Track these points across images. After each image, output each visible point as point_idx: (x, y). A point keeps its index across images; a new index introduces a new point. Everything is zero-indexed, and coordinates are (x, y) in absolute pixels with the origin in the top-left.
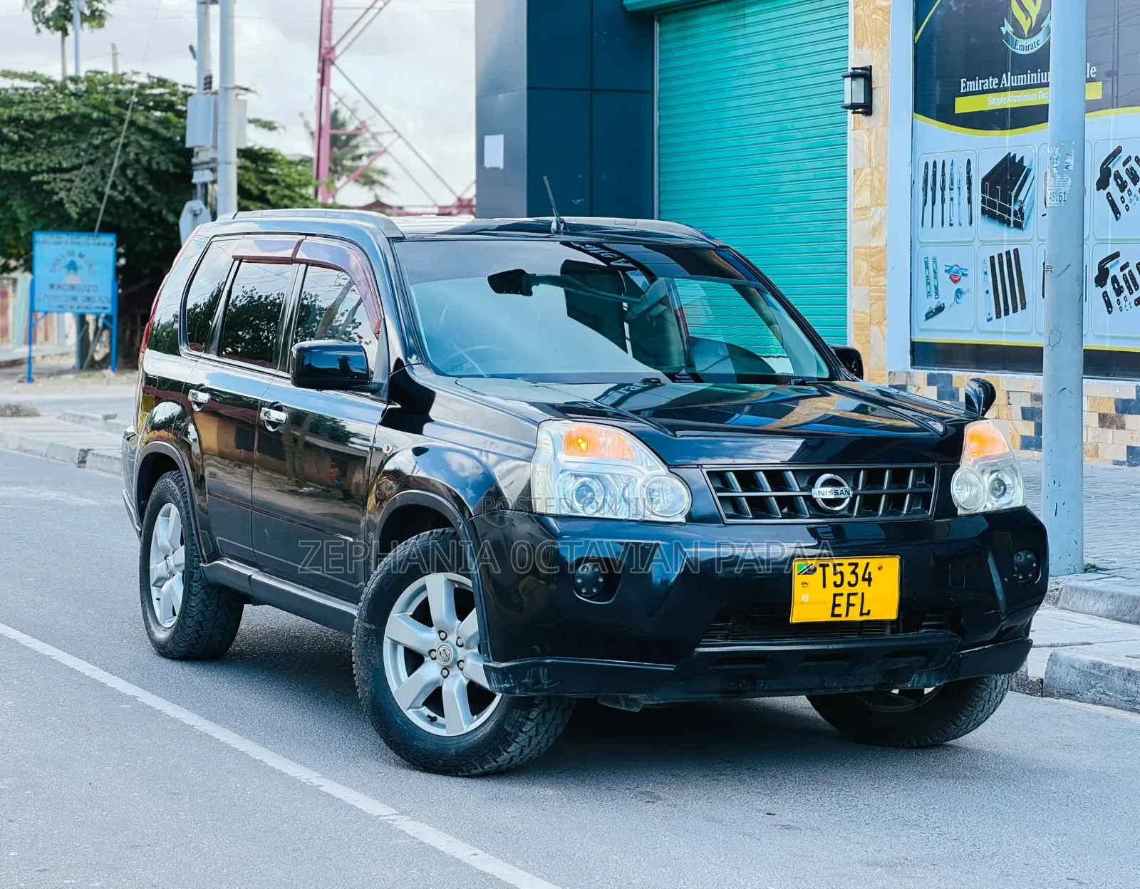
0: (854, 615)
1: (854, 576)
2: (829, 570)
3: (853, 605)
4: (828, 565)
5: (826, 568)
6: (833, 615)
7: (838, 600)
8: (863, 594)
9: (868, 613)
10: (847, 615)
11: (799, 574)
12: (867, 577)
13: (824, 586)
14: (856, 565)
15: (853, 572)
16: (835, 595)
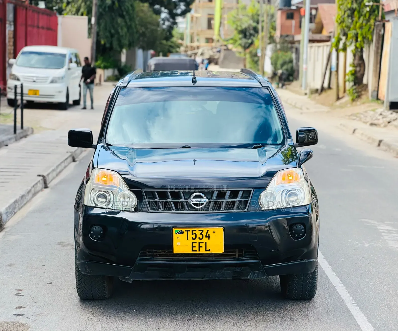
0: (203, 251)
1: (201, 235)
2: (190, 233)
3: (202, 247)
4: (189, 231)
5: (189, 232)
6: (193, 251)
7: (194, 245)
8: (206, 243)
9: (209, 250)
10: (199, 251)
11: (176, 234)
12: (207, 236)
13: (188, 239)
14: (202, 231)
15: (201, 234)
16: (193, 243)
